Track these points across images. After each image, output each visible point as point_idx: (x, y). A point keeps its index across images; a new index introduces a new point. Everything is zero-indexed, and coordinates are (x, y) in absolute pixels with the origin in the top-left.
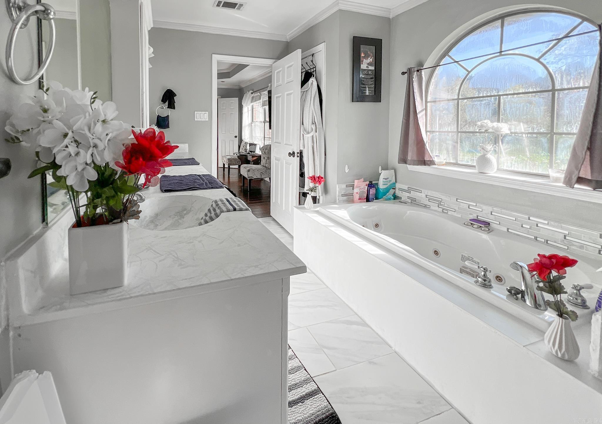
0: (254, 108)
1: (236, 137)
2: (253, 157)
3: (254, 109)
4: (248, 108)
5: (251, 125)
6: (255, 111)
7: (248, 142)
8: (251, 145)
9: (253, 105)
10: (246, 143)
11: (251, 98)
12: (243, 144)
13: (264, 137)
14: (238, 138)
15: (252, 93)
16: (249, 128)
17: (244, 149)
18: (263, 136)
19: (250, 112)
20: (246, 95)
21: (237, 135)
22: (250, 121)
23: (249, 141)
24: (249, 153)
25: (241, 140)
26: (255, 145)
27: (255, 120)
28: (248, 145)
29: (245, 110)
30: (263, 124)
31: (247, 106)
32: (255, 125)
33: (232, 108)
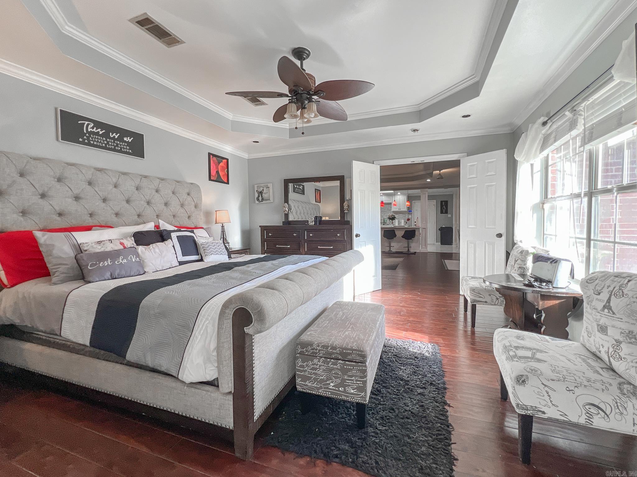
0: (550, 163)
1: (500, 235)
2: (545, 297)
3: (550, 169)
4: (532, 165)
5: (539, 208)
6: (554, 172)
7: (530, 251)
8: (538, 258)
9: (548, 155)
10: (524, 253)
11: (541, 136)
12: (514, 253)
13: (589, 239)
14: (504, 238)
15: (544, 124)
16: (535, 215)
17: (516, 266)
18: (585, 236)
19: (538, 177)
20: (527, 134)
21: (503, 231)
22: (536, 198)
23: (534, 248)
24: (530, 285)
25: (511, 244)
26: (555, 261)
27: (554, 192)
28: (530, 259)
29: (523, 171)
30: (585, 200)
31: (528, 162)
32: (553, 208)
33: (489, 174)
